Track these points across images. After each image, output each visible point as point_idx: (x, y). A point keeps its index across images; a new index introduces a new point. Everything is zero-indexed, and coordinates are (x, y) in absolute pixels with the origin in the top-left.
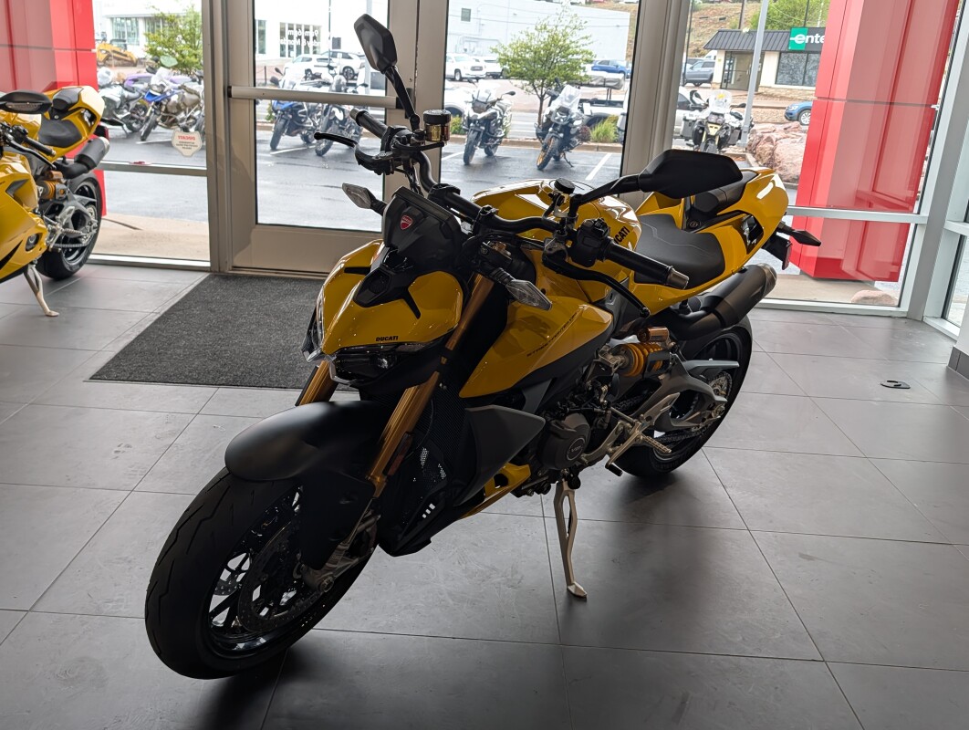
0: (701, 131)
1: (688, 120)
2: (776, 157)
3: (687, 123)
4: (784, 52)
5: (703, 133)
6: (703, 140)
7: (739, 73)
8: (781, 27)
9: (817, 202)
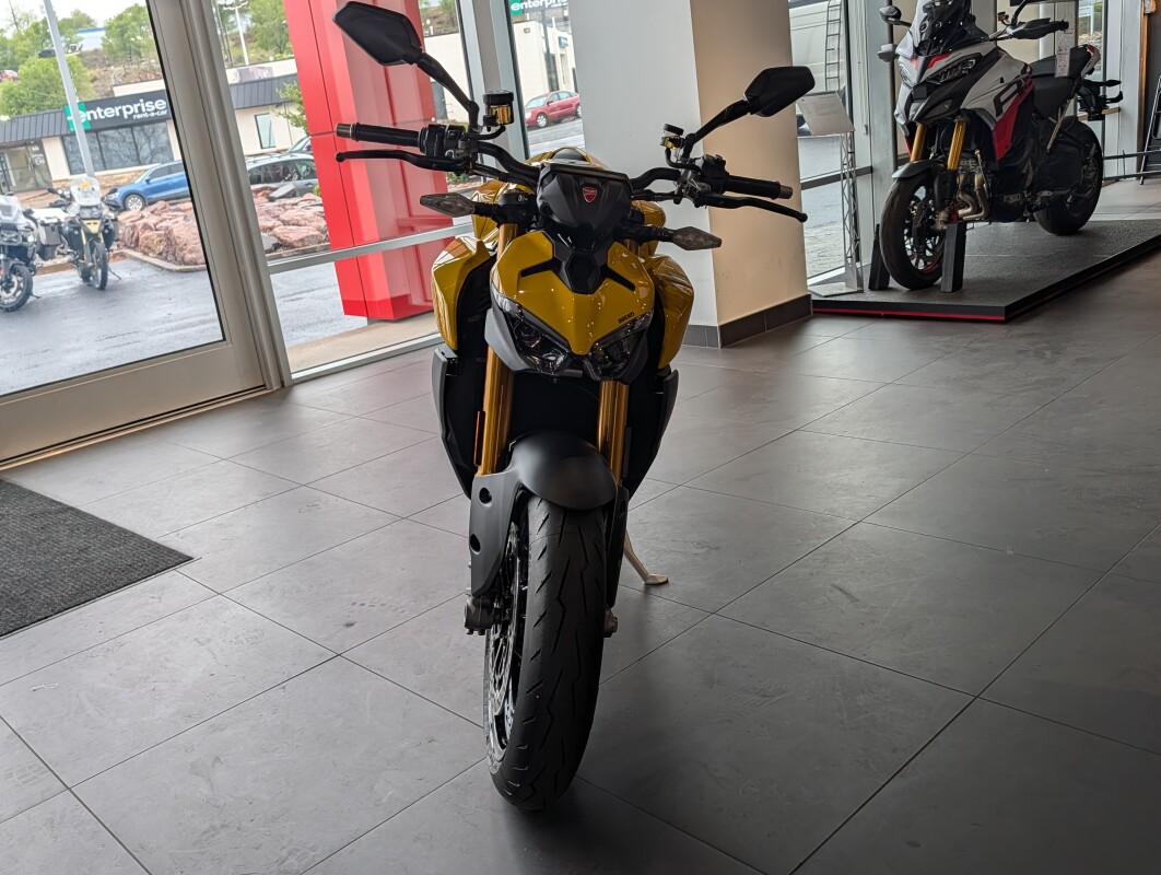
0: (76, 232)
1: (48, 225)
2: (178, 241)
3: (49, 228)
4: (67, 135)
5: (80, 235)
6: (85, 242)
7: (17, 172)
8: (38, 109)
9: (367, 237)
